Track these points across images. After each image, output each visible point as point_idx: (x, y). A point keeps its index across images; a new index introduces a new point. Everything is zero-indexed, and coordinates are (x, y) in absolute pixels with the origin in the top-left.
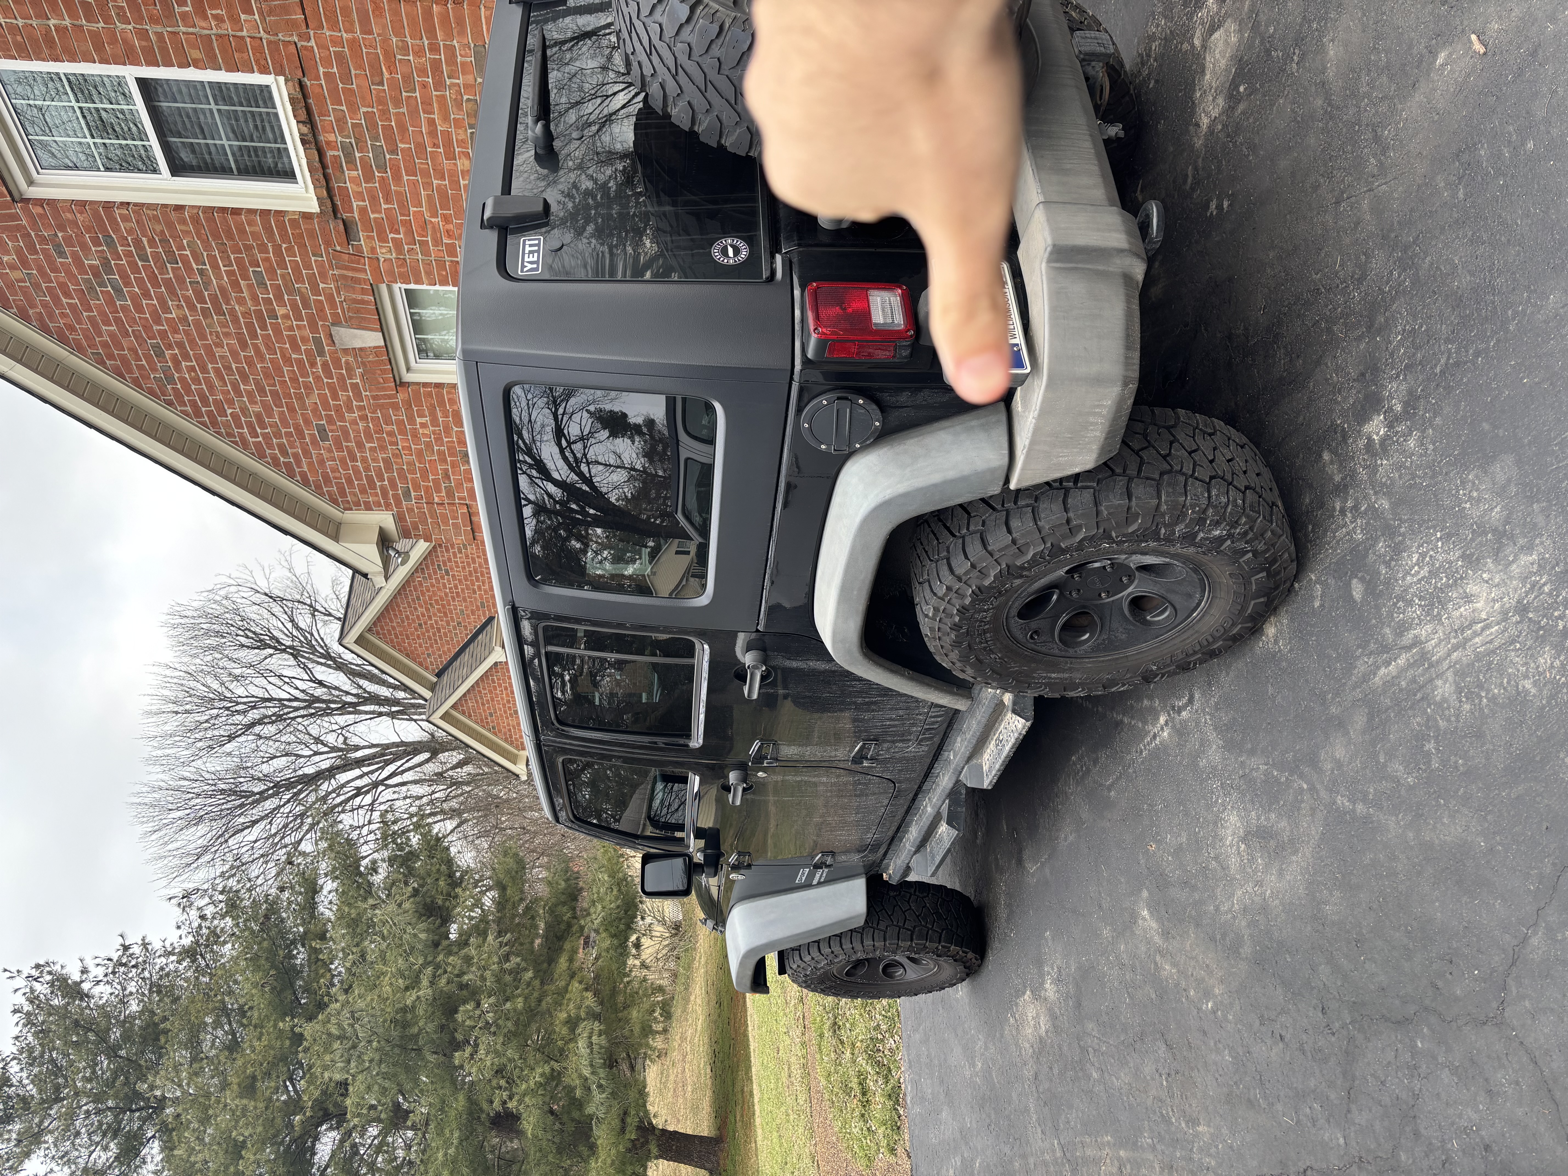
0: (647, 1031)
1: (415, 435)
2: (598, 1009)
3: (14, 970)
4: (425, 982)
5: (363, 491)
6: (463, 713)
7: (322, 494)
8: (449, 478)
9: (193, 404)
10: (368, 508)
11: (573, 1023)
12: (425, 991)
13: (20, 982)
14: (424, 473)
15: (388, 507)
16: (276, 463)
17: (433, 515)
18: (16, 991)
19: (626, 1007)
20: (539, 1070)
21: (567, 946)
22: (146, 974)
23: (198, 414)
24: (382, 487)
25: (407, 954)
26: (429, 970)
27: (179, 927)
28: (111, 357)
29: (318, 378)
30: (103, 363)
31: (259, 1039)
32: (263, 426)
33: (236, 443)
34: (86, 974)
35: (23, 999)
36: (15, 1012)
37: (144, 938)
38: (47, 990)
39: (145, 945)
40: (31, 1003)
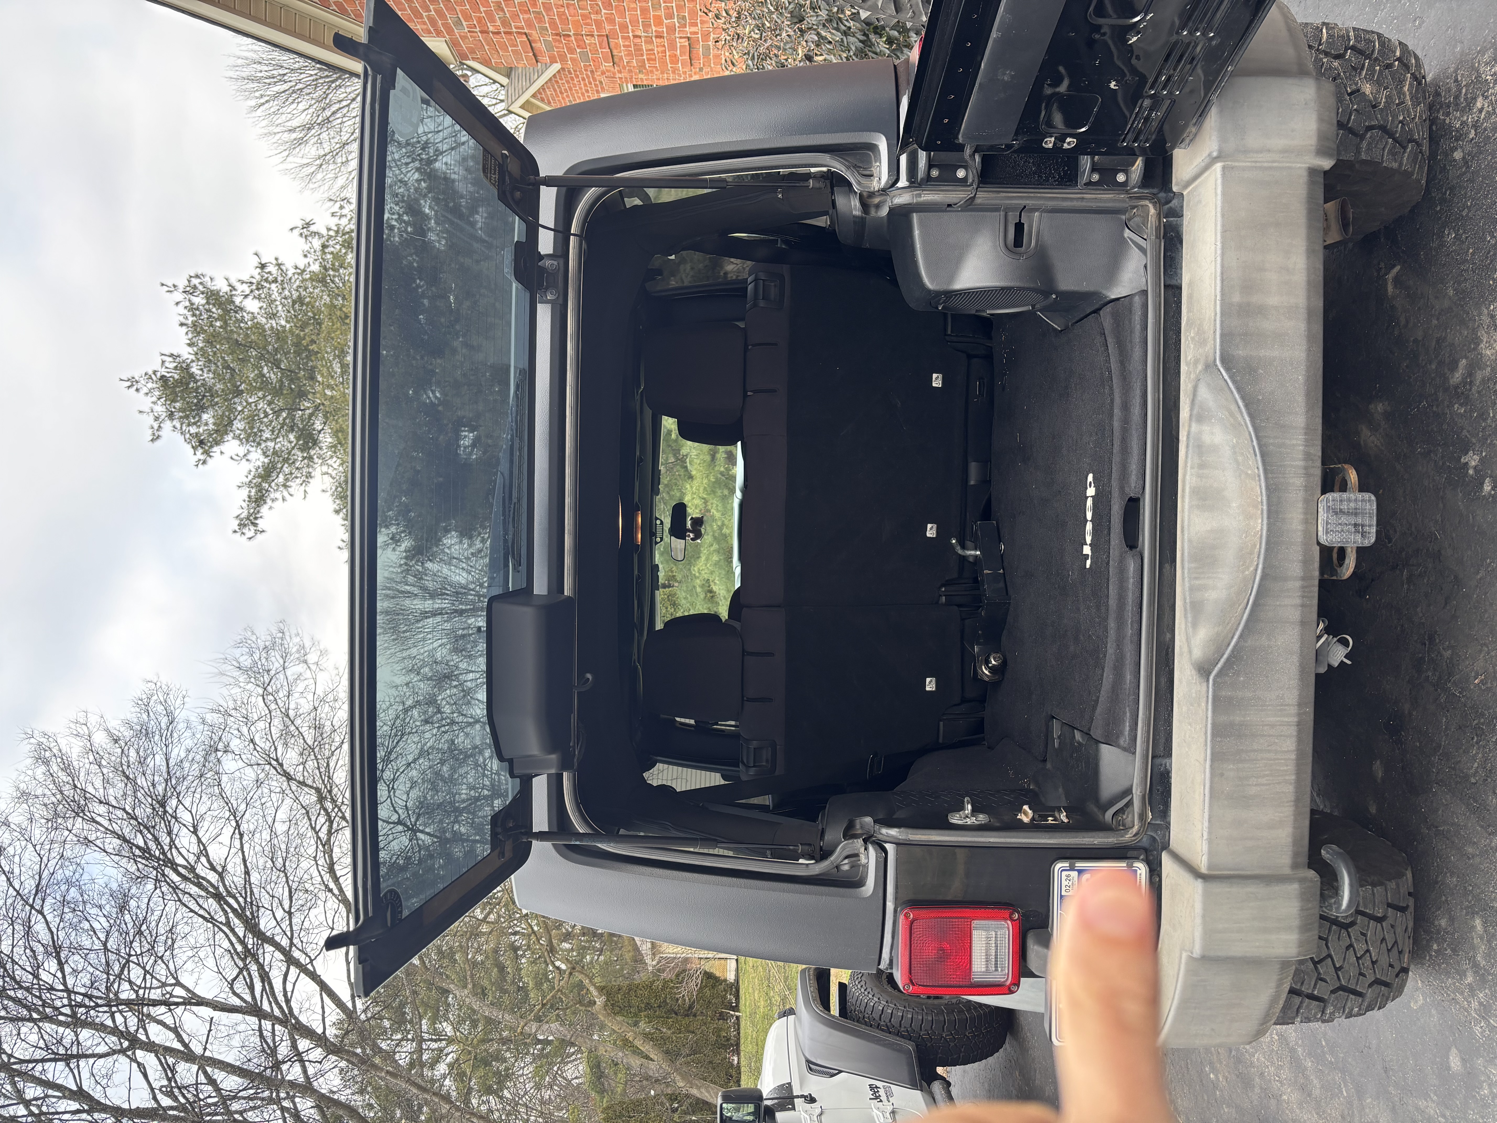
3: (170, 284)
6: (542, 100)
8: (503, 10)
13: (178, 296)
15: (439, 34)
17: (490, 43)
18: (177, 304)
22: (287, 293)
24: (429, 17)
27: (305, 256)
34: (233, 288)
35: (186, 312)
36: (182, 325)
37: (276, 259)
38: (204, 301)
39: (279, 265)
40: (194, 315)
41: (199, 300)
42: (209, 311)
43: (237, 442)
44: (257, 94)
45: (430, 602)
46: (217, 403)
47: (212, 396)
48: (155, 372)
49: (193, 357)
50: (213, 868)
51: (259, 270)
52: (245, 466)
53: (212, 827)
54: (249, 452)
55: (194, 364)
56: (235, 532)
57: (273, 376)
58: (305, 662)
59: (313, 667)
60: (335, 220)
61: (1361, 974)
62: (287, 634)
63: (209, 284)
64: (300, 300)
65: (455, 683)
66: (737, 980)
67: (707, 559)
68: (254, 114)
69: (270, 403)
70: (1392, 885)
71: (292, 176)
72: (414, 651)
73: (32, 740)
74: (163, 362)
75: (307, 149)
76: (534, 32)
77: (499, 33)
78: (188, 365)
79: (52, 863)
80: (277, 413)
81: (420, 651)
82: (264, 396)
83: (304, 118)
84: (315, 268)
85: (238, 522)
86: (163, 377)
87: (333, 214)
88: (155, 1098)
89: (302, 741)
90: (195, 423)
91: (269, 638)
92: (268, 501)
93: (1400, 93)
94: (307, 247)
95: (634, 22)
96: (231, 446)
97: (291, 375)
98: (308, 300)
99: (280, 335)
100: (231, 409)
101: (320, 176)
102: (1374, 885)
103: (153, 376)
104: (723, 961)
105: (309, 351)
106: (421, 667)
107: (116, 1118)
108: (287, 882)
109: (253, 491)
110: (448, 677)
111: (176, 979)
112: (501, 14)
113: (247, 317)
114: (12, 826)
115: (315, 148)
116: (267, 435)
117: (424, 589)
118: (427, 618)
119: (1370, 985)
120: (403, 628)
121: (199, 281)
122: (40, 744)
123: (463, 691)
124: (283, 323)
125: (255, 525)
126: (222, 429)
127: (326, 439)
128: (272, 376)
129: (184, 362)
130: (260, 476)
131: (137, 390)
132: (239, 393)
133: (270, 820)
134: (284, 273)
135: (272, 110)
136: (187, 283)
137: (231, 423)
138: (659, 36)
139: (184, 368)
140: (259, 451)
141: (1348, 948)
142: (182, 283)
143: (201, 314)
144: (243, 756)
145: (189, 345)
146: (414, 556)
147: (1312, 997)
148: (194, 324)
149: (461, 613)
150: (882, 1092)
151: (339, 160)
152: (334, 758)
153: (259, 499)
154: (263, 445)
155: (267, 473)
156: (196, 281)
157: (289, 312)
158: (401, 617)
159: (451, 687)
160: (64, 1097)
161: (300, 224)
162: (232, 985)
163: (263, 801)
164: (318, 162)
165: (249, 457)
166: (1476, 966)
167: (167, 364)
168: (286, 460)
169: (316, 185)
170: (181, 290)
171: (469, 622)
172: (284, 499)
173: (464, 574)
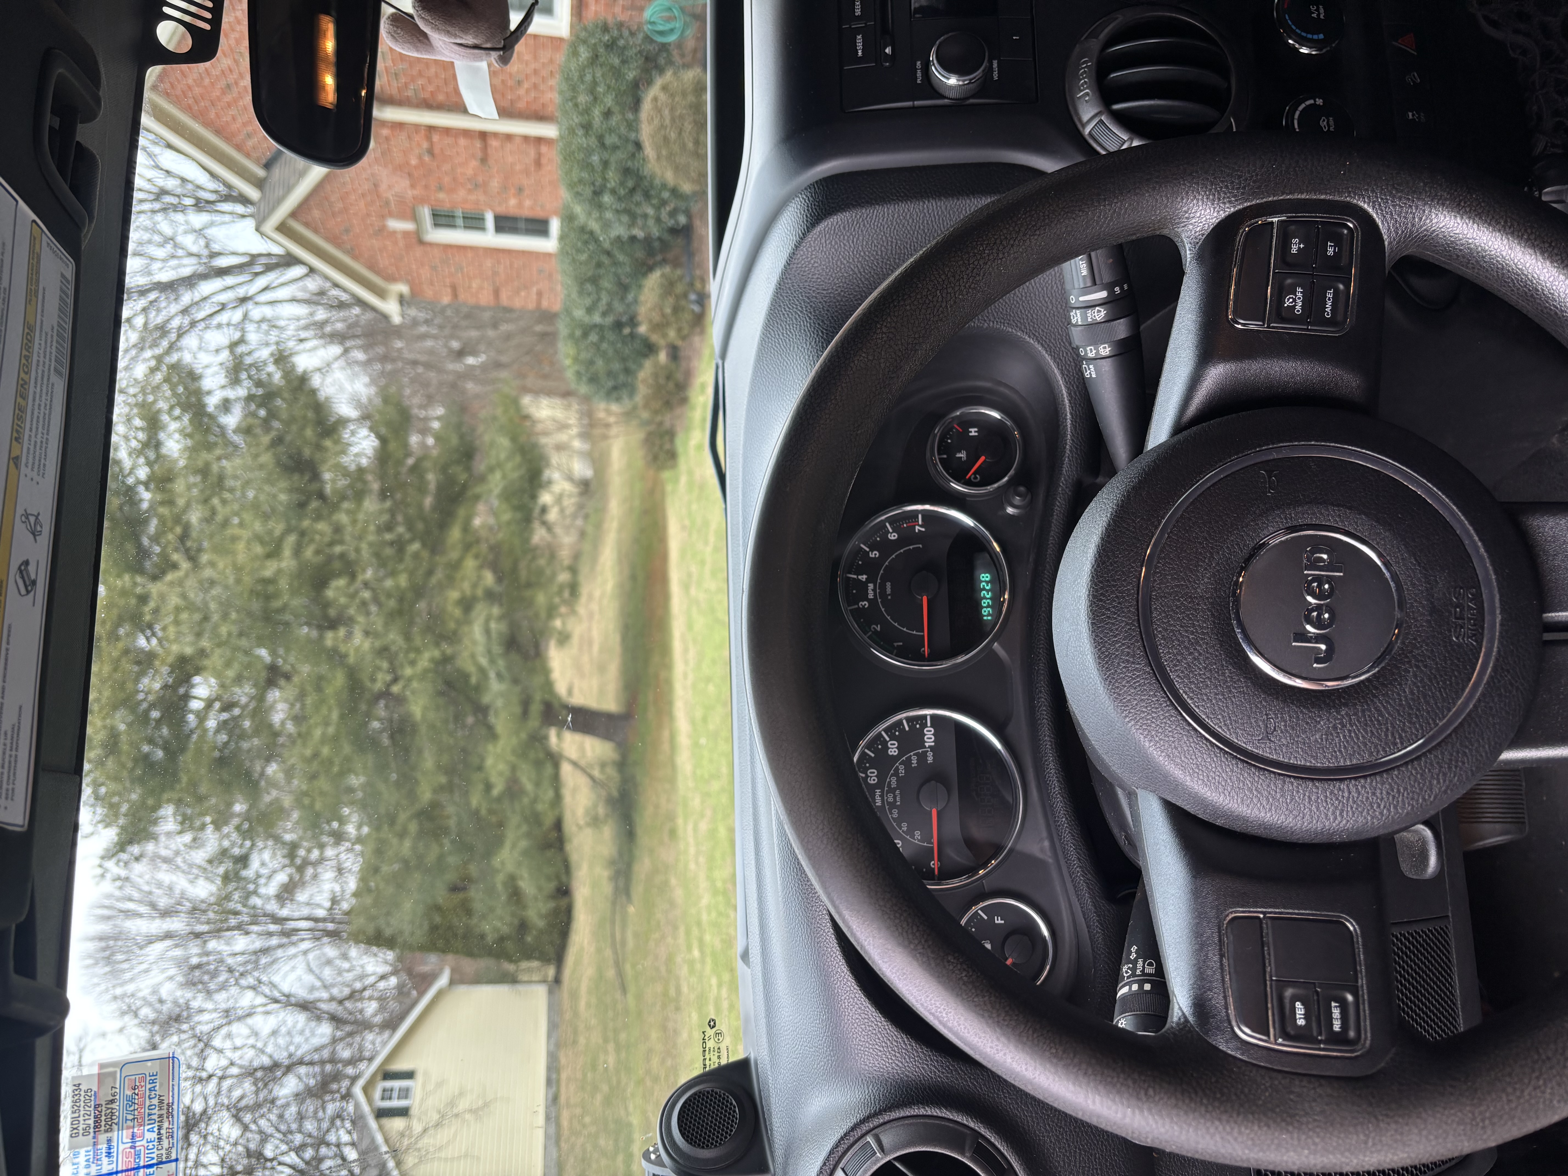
0: (551, 612)
2: (498, 589)
4: (287, 552)
11: (467, 605)
12: (287, 562)
19: (529, 585)
20: (427, 655)
21: (462, 512)
25: (266, 517)
26: (292, 539)
45: (159, 923)
65: (186, 1026)
67: (514, 846)
72: (130, 988)
81: (144, 986)
106: (141, 1008)
110: (178, 1019)
117: (153, 906)
118: (151, 943)
120: (119, 957)
123: (194, 1036)
149: (197, 935)
158: (118, 943)
159: (178, 1031)
171: (209, 946)
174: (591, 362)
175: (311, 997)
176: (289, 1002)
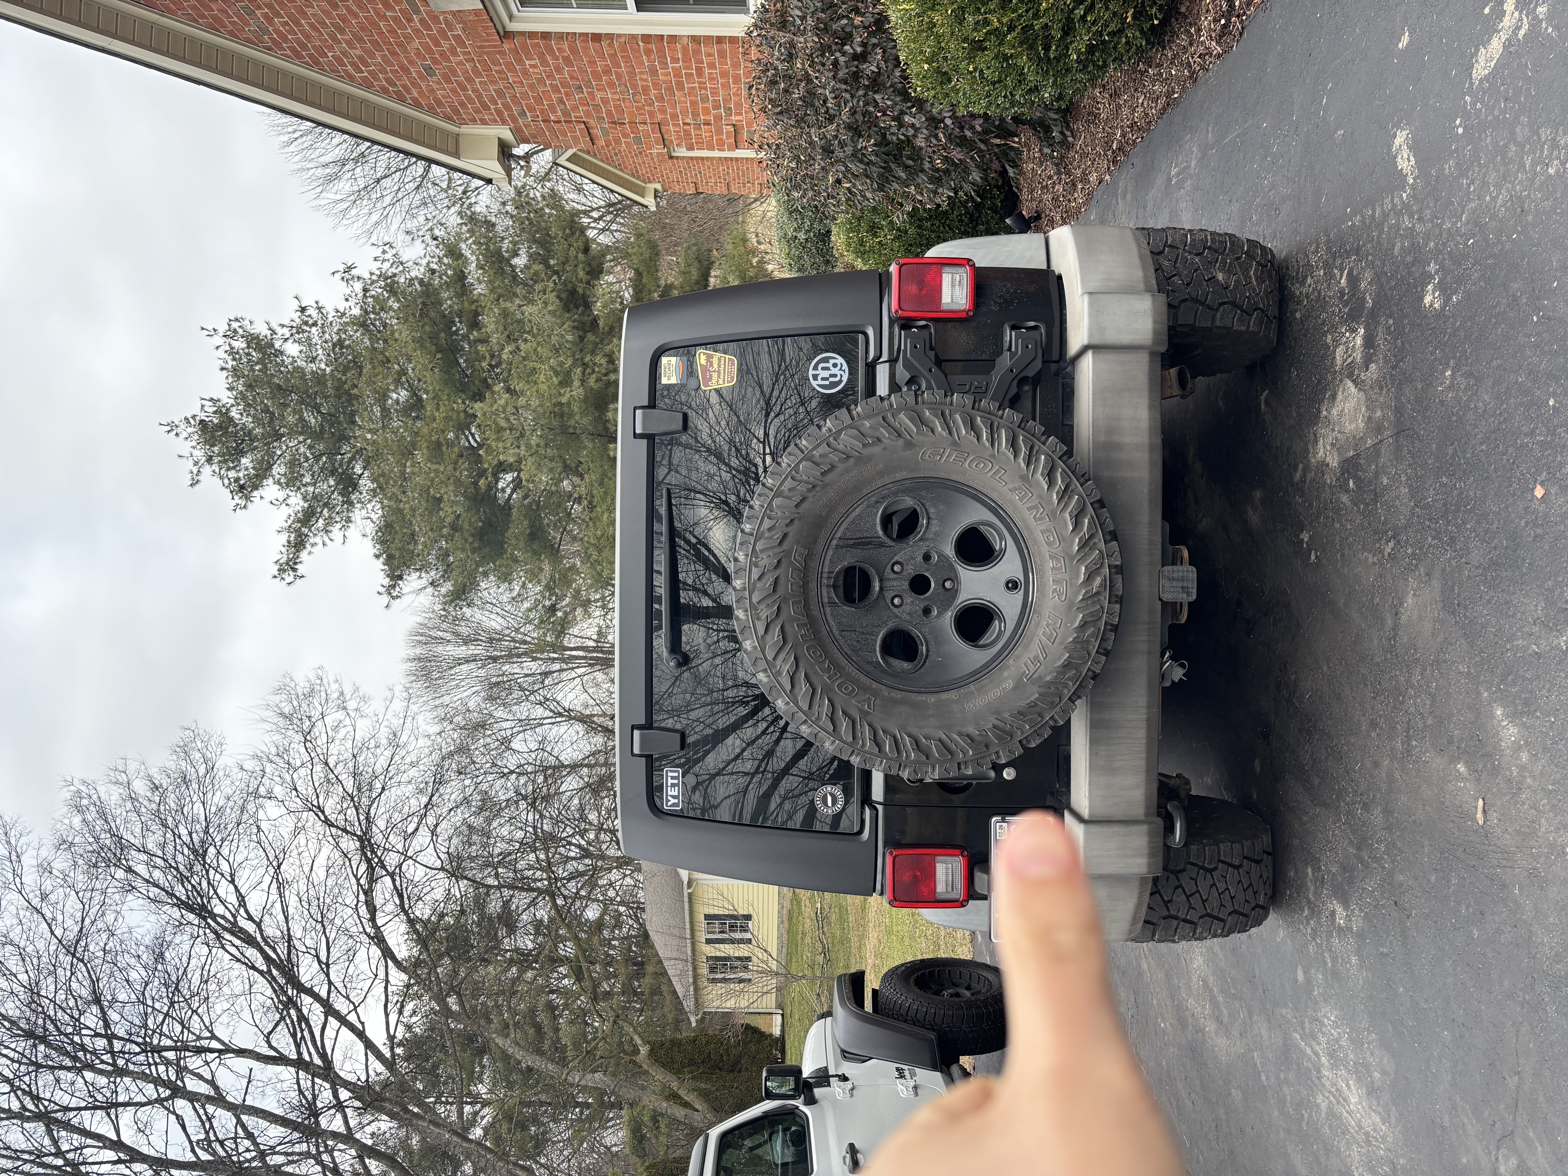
1: (525, 73)
3: (210, 328)
4: (576, 383)
5: (477, 111)
7: (437, 114)
8: (564, 103)
9: (293, 49)
10: (484, 122)
12: (576, 391)
13: (218, 340)
14: (539, 100)
15: (504, 122)
16: (385, 91)
17: (552, 130)
18: (217, 348)
22: (327, 336)
23: (298, 56)
24: (496, 109)
26: (579, 370)
27: (347, 300)
28: (203, 16)
29: (416, 31)
30: (196, 21)
31: (438, 410)
32: (367, 65)
33: (342, 77)
34: (274, 332)
35: (226, 356)
36: (222, 369)
37: (317, 303)
38: (244, 345)
39: (319, 309)
40: (234, 359)
41: (239, 344)
42: (248, 354)
43: (277, 487)
44: (290, 129)
45: (464, 648)
46: (256, 448)
47: (251, 440)
48: (194, 417)
49: (232, 401)
50: (250, 918)
51: (299, 314)
52: (285, 511)
53: (253, 875)
54: (288, 496)
55: (234, 409)
56: (275, 577)
57: (312, 419)
58: (345, 708)
59: (352, 714)
60: (378, 264)
61: (1222, 905)
62: (325, 681)
63: (248, 328)
64: (340, 343)
65: (490, 732)
66: (783, 1035)
68: (287, 150)
69: (310, 447)
70: (1248, 843)
71: (326, 212)
72: (446, 699)
73: (72, 788)
74: (203, 406)
75: (341, 185)
76: (592, 121)
77: (559, 122)
78: (228, 410)
79: (94, 910)
80: (317, 458)
81: (453, 699)
82: (305, 440)
83: (338, 153)
84: (356, 311)
85: (277, 567)
86: (202, 421)
87: (376, 259)
88: (193, 1151)
89: (341, 789)
90: (234, 468)
91: (308, 685)
92: (307, 545)
93: (1247, 276)
94: (348, 291)
95: (684, 112)
96: (270, 490)
97: (331, 418)
98: (347, 343)
99: (319, 378)
100: (272, 455)
101: (354, 212)
102: (1232, 842)
103: (191, 421)
104: (768, 1017)
105: (350, 395)
106: (455, 715)
107: (154, 1171)
108: (324, 932)
109: (293, 535)
110: (483, 725)
111: (211, 1032)
112: (562, 106)
113: (287, 361)
114: (55, 872)
115: (349, 184)
116: (307, 479)
117: (456, 634)
118: (460, 664)
119: (1230, 914)
120: (435, 675)
121: (238, 324)
122: (79, 791)
124: (323, 366)
125: (294, 570)
126: (262, 472)
127: (366, 484)
128: (313, 421)
129: (223, 406)
130: (299, 521)
131: (177, 435)
132: (278, 437)
133: (307, 869)
134: (324, 317)
135: (305, 145)
136: (227, 328)
137: (270, 467)
138: (707, 123)
139: (223, 413)
140: (299, 495)
141: (1211, 886)
142: (223, 328)
143: (241, 359)
144: (286, 803)
145: (228, 389)
146: (452, 601)
147: (1185, 921)
148: (234, 369)
149: (495, 659)
150: (907, 1073)
151: (374, 196)
152: (375, 805)
153: (298, 544)
154: (303, 490)
155: (307, 517)
156: (235, 325)
157: (329, 355)
158: (433, 664)
159: (484, 736)
160: (105, 1147)
161: (342, 268)
162: (268, 1038)
163: (300, 850)
164: (352, 198)
165: (289, 502)
166: (1309, 902)
167: (206, 409)
168: (326, 505)
169: (349, 221)
170: (222, 334)
171: (504, 668)
172: (324, 544)
173: (499, 619)
174: (800, 258)
175: (588, 712)
176: (569, 715)
